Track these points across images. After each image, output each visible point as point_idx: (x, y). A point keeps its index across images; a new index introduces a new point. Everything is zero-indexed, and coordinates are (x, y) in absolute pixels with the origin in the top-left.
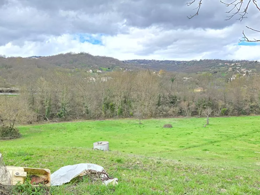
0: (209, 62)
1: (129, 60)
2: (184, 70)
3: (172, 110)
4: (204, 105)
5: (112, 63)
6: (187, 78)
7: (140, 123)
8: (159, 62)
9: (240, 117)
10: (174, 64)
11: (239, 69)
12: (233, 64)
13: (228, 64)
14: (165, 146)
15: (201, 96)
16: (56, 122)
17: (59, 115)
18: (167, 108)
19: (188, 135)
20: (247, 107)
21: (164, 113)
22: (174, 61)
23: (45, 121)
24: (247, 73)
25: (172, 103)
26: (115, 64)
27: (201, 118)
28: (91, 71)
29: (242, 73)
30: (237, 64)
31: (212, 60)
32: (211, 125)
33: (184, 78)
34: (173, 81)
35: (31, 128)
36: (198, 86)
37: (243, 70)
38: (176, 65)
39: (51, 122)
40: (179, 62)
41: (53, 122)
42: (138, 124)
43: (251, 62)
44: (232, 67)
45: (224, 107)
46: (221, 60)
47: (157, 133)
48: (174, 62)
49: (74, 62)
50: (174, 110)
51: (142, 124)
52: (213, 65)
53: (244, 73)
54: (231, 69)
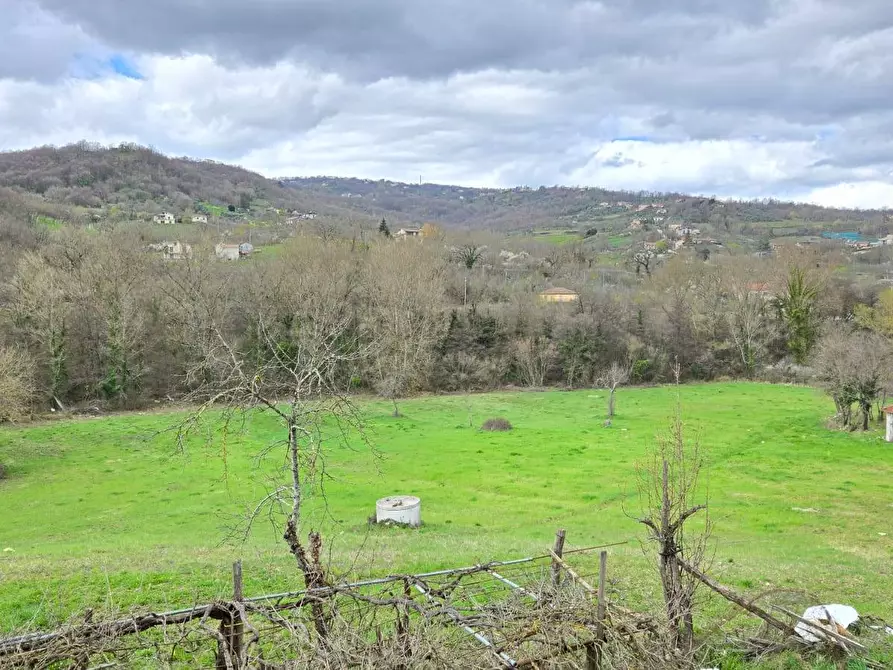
0: (568, 197)
1: (297, 179)
2: (492, 221)
3: (485, 367)
4: (585, 351)
5: (240, 189)
6: (511, 255)
7: (397, 415)
8: (405, 191)
9: (689, 387)
10: (457, 198)
11: (663, 222)
12: (642, 207)
13: (628, 206)
14: (536, 495)
15: (574, 320)
16: (96, 414)
17: (105, 388)
18: (470, 360)
19: (575, 455)
20: (707, 355)
21: (463, 376)
22: (454, 189)
23: (53, 410)
24: (688, 236)
25: (481, 341)
26: (251, 191)
27: (577, 392)
28: (172, 217)
29: (674, 237)
30: (654, 205)
31: (577, 189)
32: (621, 418)
33: (503, 253)
34: (470, 263)
35: (18, 437)
36: (550, 284)
37: (673, 226)
38: (461, 201)
39: (75, 413)
40: (470, 193)
41: (84, 412)
42: (388, 417)
43: (698, 203)
44: (640, 214)
45: (642, 354)
46: (605, 193)
47: (480, 452)
48: (453, 191)
49: (95, 180)
50: (494, 367)
51: (402, 416)
52: (581, 206)
53: (679, 239)
54: (636, 222)
